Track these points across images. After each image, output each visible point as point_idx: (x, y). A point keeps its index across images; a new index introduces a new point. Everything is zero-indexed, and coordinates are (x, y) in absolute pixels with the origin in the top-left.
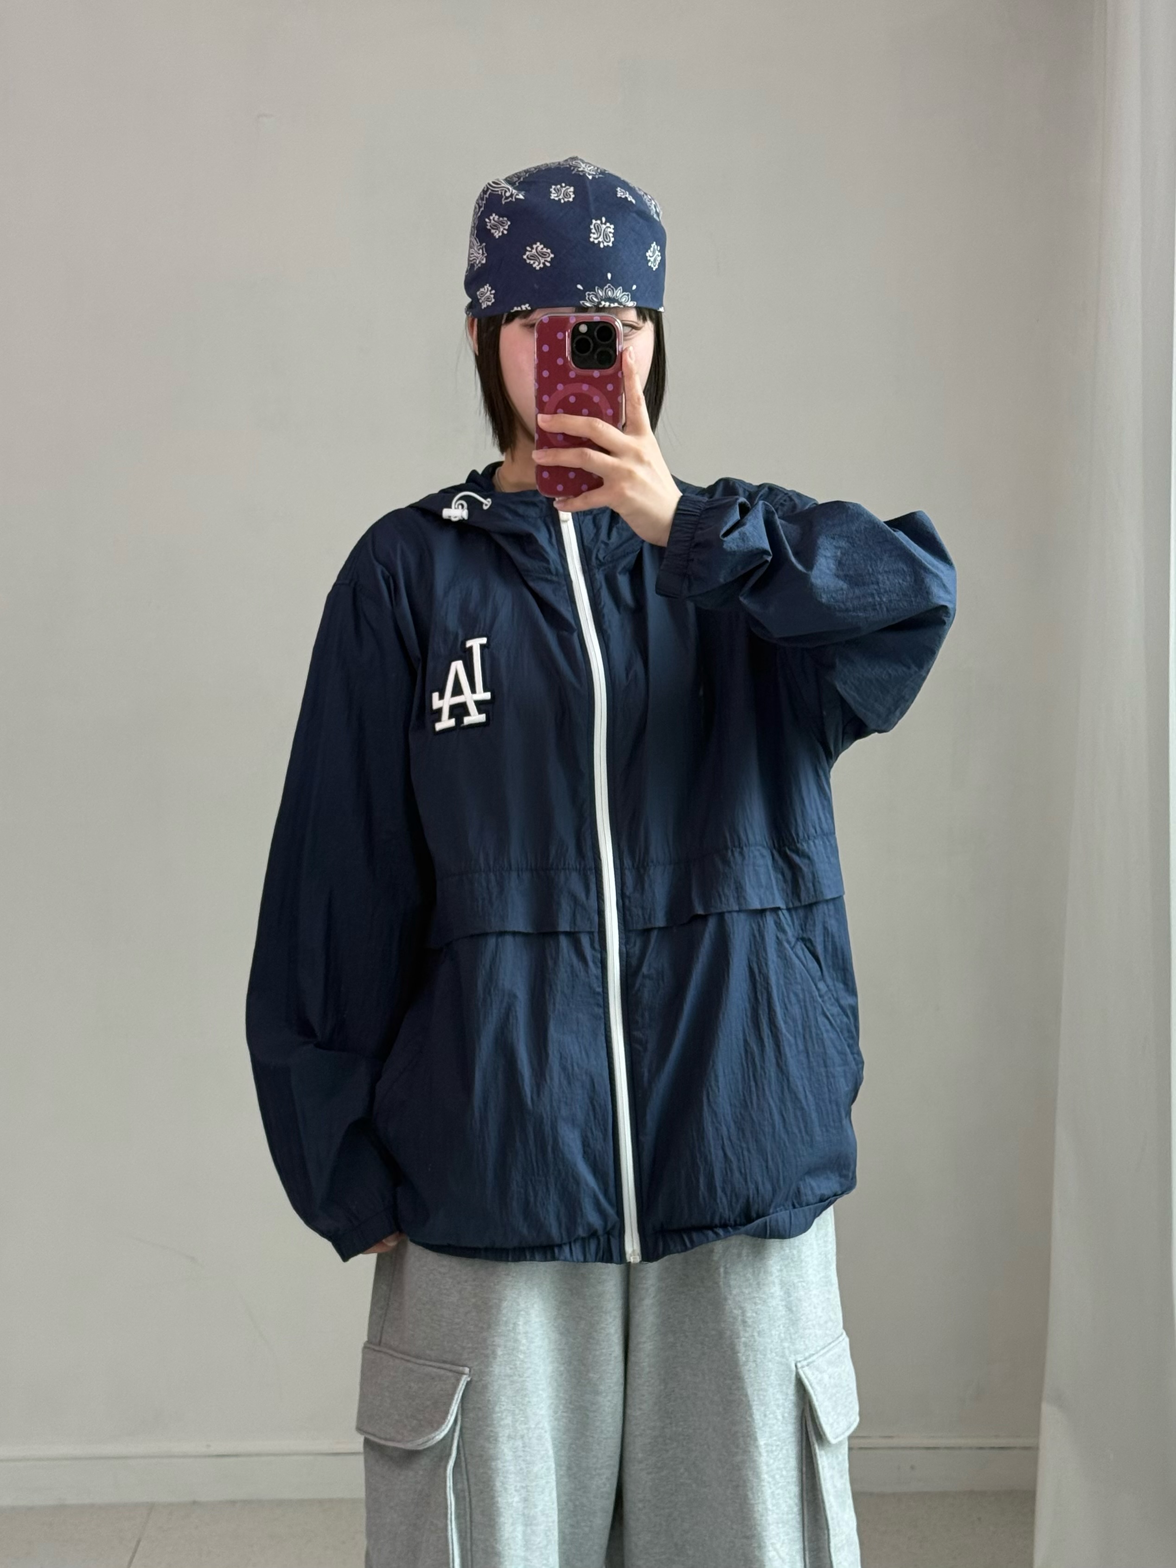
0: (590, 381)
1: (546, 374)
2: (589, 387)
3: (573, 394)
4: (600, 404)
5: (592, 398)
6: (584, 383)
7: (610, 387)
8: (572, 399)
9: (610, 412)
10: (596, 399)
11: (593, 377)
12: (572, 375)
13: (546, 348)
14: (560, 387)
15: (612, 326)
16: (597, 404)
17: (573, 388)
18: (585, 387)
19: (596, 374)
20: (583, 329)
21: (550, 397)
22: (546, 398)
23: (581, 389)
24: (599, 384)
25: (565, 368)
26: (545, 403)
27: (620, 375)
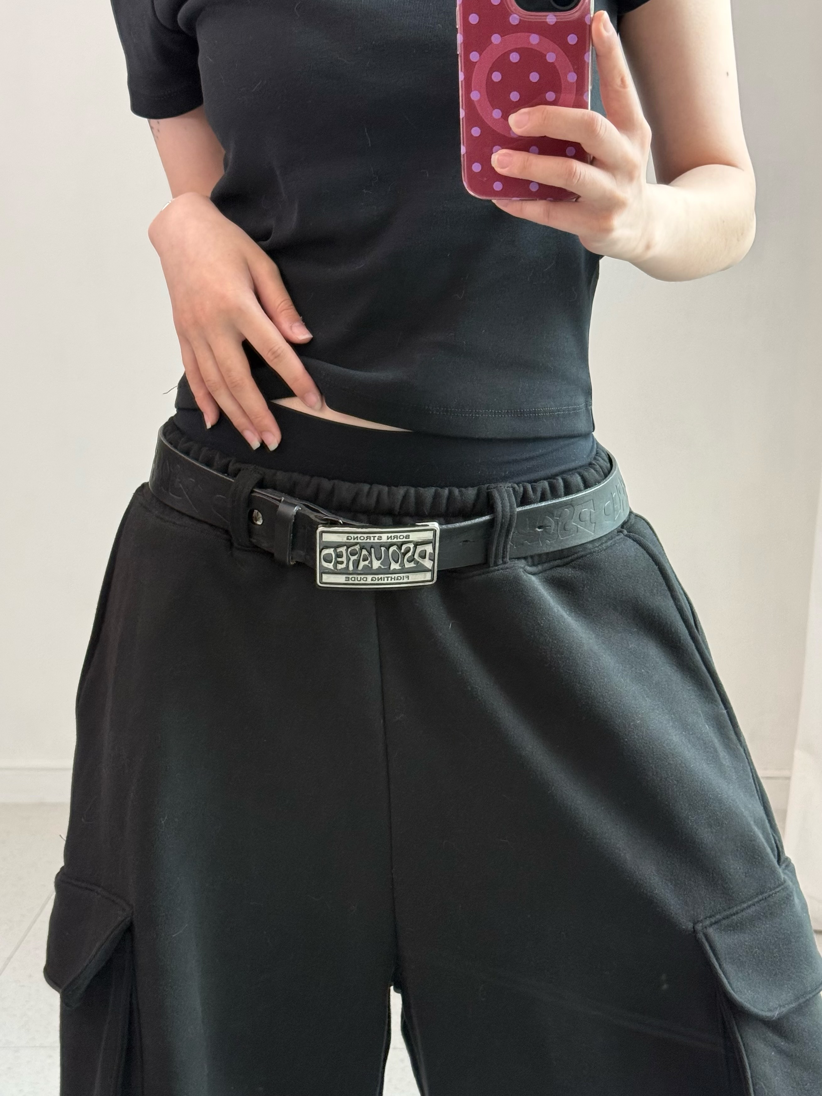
0: (542, 29)
4: (556, 64)
5: (546, 55)
7: (572, 39)
9: (572, 77)
11: (546, 22)
12: (514, 19)
14: (496, 39)
17: (516, 40)
18: (534, 39)
19: (551, 18)
22: (474, 56)
23: (529, 43)
25: (503, 11)
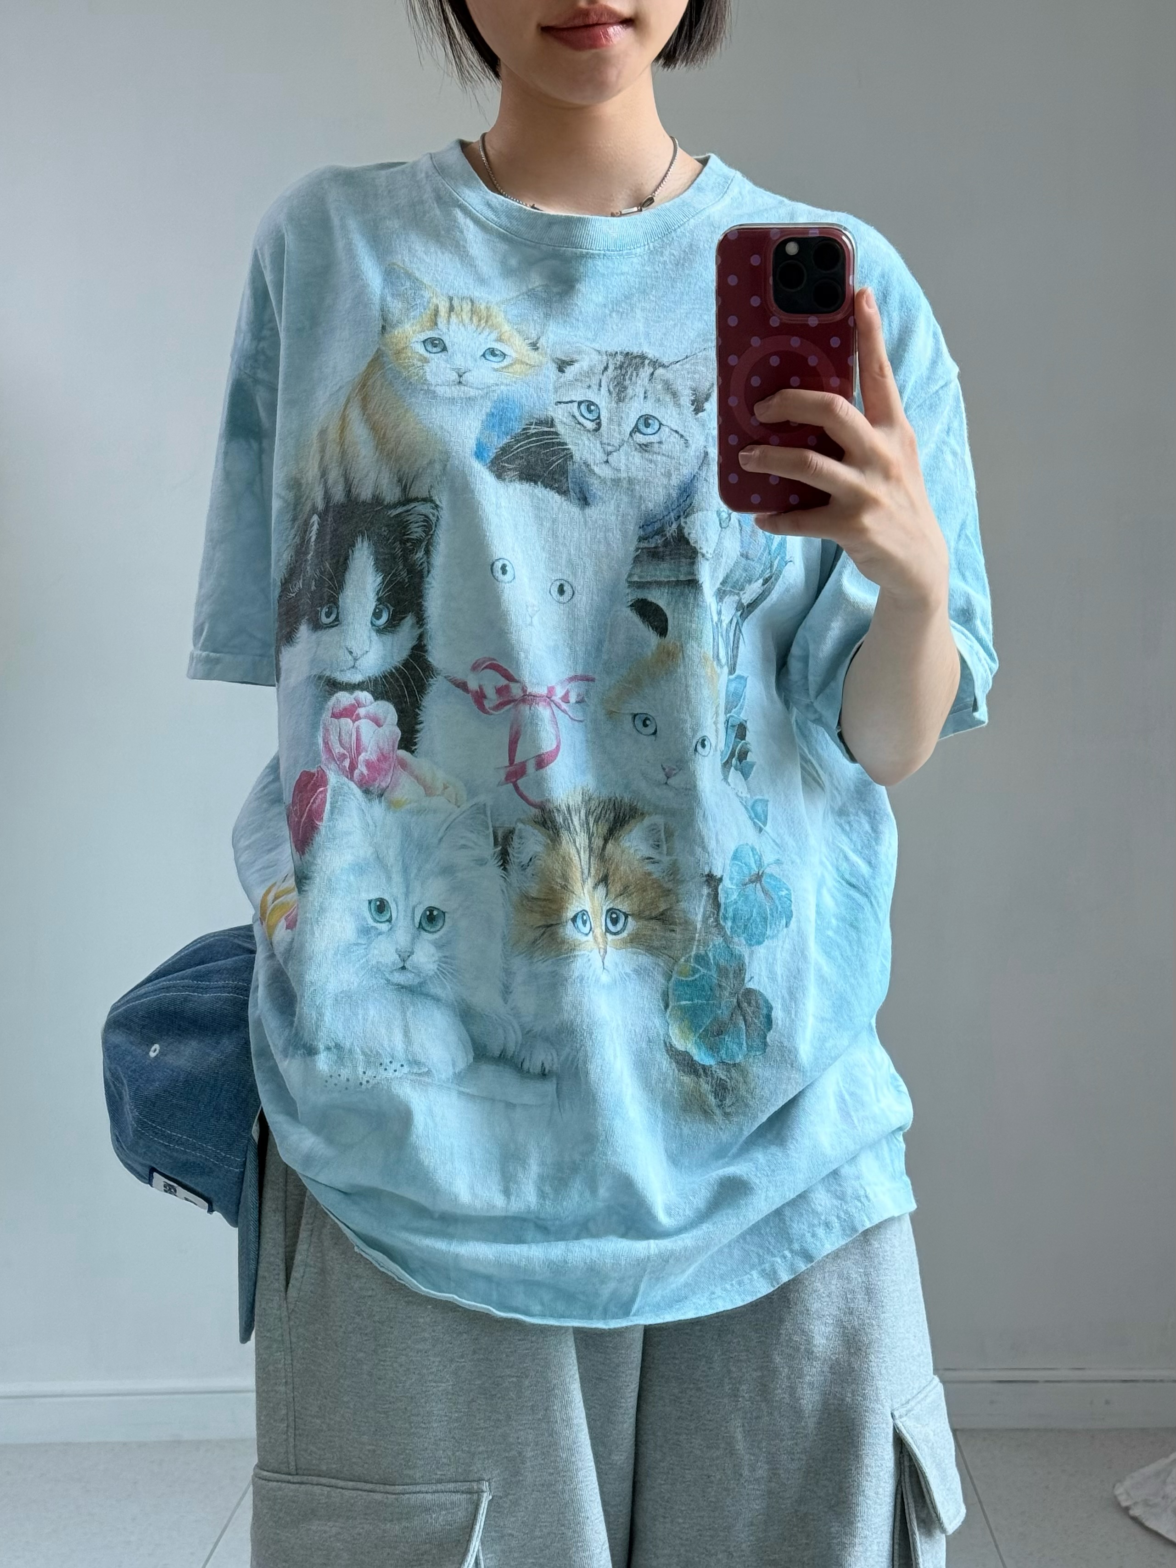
1: (733, 321)
2: (802, 342)
3: (775, 354)
4: (818, 368)
5: (807, 360)
6: (793, 335)
7: (835, 342)
8: (775, 361)
10: (813, 361)
11: (808, 325)
12: (774, 322)
13: (733, 280)
14: (755, 341)
15: (838, 243)
16: (814, 368)
17: (776, 342)
18: (795, 342)
19: (813, 321)
20: (792, 249)
21: (739, 357)
22: (733, 360)
23: (790, 346)
24: (819, 336)
25: (763, 313)
26: (733, 367)
27: (851, 323)
